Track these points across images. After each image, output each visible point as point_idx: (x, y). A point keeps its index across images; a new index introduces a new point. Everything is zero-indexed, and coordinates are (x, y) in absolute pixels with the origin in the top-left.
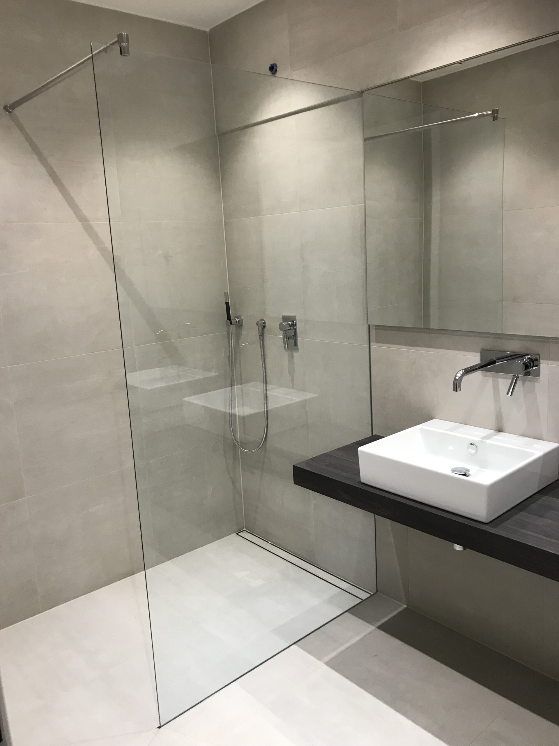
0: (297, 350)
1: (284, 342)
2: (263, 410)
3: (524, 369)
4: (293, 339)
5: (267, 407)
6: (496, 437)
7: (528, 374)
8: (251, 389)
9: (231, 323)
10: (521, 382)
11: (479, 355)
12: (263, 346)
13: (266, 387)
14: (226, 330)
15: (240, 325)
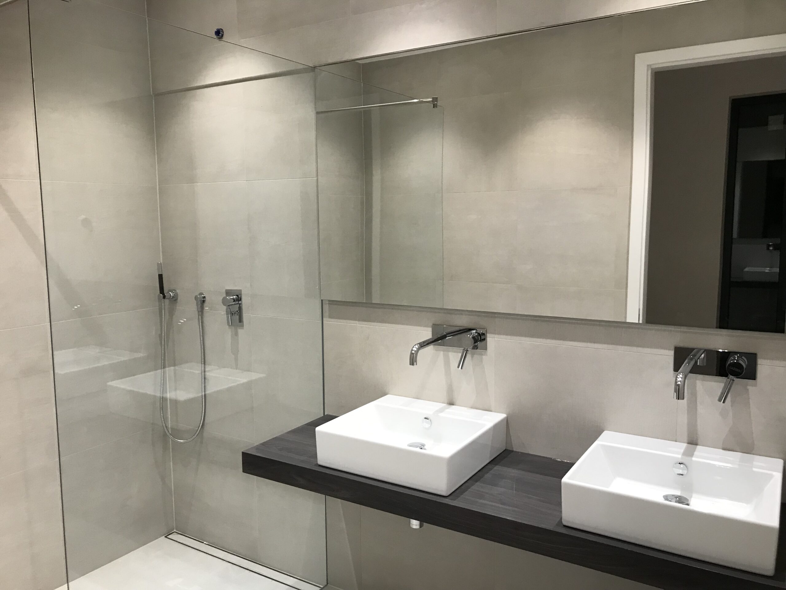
0: (241, 326)
1: (228, 317)
2: (201, 394)
3: (473, 343)
4: (237, 315)
5: (205, 391)
6: (447, 410)
7: (476, 348)
8: (187, 370)
9: (164, 297)
10: (470, 355)
11: (430, 330)
12: (202, 322)
13: (205, 368)
14: (158, 305)
15: (174, 299)
